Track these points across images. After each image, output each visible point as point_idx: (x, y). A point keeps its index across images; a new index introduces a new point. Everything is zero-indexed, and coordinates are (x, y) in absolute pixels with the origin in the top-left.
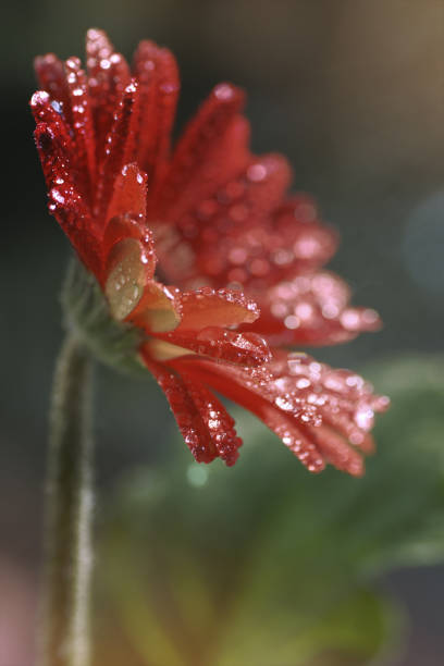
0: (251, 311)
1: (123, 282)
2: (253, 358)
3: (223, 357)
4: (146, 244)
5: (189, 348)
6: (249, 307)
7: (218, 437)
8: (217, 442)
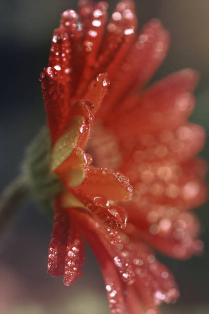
0: (128, 192)
1: (64, 145)
2: (114, 222)
3: (99, 214)
4: (87, 123)
5: (82, 202)
6: (128, 189)
7: (69, 263)
8: (67, 265)
